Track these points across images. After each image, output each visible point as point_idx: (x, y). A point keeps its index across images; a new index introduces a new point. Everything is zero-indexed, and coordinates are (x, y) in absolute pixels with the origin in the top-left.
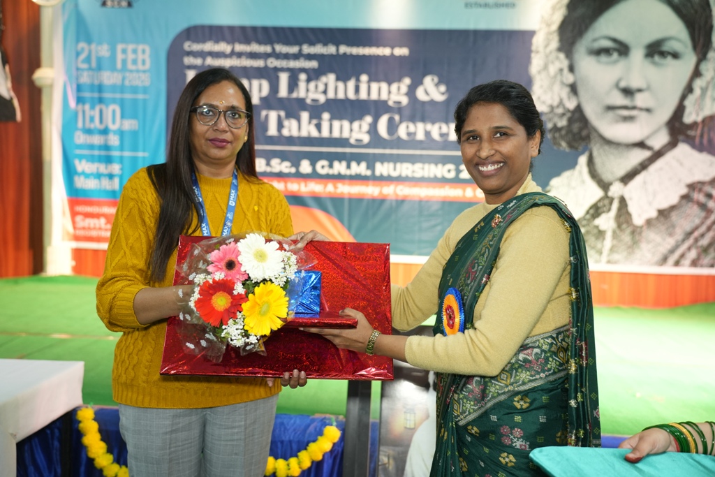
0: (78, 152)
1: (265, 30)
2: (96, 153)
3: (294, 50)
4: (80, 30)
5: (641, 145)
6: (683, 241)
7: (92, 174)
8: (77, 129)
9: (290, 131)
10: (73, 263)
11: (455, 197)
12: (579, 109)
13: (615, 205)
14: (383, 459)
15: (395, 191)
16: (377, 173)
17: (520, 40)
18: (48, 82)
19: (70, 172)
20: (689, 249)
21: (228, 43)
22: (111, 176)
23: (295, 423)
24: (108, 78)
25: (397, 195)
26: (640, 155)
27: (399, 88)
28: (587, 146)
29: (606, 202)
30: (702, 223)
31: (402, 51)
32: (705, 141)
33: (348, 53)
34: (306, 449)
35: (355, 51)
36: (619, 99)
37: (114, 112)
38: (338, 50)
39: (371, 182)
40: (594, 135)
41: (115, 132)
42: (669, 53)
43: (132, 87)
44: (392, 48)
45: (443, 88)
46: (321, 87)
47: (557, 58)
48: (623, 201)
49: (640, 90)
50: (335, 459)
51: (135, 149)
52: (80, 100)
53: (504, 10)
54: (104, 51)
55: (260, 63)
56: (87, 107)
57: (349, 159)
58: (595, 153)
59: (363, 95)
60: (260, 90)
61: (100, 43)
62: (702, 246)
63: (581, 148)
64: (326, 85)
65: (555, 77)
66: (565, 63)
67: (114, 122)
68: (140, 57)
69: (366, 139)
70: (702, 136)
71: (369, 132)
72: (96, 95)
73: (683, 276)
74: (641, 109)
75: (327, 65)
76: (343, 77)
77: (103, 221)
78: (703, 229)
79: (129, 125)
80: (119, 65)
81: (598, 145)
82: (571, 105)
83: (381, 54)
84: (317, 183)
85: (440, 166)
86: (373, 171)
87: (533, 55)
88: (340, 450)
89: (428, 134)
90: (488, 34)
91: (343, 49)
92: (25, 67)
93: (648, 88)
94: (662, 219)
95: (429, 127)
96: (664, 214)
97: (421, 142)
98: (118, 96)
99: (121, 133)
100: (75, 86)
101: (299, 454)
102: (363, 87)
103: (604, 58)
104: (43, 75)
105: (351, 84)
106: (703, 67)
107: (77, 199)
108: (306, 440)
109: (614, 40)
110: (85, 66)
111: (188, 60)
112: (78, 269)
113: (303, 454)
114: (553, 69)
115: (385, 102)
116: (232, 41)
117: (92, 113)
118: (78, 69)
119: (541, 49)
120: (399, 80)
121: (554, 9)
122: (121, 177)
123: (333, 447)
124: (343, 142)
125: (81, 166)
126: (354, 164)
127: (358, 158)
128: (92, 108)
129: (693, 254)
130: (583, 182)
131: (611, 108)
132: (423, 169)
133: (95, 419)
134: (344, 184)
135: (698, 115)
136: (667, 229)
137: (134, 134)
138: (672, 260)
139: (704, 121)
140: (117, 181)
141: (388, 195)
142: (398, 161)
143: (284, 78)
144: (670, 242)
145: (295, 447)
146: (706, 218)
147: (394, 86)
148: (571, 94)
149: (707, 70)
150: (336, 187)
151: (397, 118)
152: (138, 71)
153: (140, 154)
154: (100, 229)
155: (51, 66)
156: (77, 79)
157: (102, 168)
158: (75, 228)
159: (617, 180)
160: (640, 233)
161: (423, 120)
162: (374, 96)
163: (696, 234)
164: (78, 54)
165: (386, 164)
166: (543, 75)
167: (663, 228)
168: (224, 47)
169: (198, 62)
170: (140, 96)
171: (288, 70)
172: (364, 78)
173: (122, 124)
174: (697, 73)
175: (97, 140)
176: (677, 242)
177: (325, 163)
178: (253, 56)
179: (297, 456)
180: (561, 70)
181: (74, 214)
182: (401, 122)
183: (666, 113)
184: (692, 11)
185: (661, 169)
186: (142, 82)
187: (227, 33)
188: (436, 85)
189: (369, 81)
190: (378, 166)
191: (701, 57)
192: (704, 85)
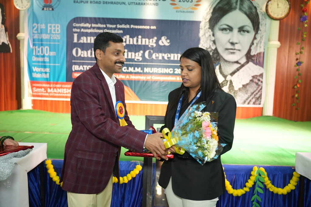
0: (33, 64)
1: (103, 19)
2: (40, 64)
3: (114, 26)
4: (34, 19)
5: (237, 62)
6: (251, 96)
7: (39, 72)
8: (33, 55)
10: (32, 105)
11: (173, 80)
12: (216, 49)
13: (229, 83)
15: (151, 78)
16: (145, 72)
17: (195, 24)
18: (23, 38)
19: (31, 71)
20: (252, 98)
21: (90, 24)
22: (46, 73)
23: (125, 164)
24: (45, 36)
25: (152, 79)
26: (237, 66)
27: (153, 41)
28: (219, 62)
29: (226, 82)
30: (257, 89)
31: (153, 27)
32: (258, 61)
33: (134, 28)
34: (130, 173)
35: (136, 27)
36: (230, 46)
37: (47, 49)
38: (130, 27)
39: (142, 75)
40: (221, 59)
41: (47, 56)
42: (246, 31)
43: (53, 40)
44: (150, 26)
45: (168, 41)
47: (209, 31)
48: (231, 81)
49: (236, 43)
50: (140, 176)
51: (55, 63)
52: (34, 45)
53: (190, 14)
54: (43, 26)
55: (101, 31)
56: (37, 47)
57: (134, 66)
58: (222, 65)
59: (140, 43)
61: (41, 24)
62: (257, 97)
63: (217, 63)
64: (126, 39)
65: (208, 38)
66: (211, 33)
67: (47, 53)
68: (57, 29)
69: (141, 59)
70: (257, 60)
71: (141, 57)
72: (40, 43)
73: (250, 108)
74: (237, 50)
75: (126, 32)
76: (132, 37)
77: (43, 89)
78: (257, 91)
79: (52, 54)
80: (49, 32)
81: (223, 62)
82: (213, 48)
83: (146, 28)
84: (122, 75)
85: (167, 69)
86: (143, 71)
87: (200, 30)
88: (142, 173)
89: (163, 57)
90: (184, 22)
91: (132, 26)
92: (14, 32)
93: (239, 43)
94: (244, 88)
95: (163, 55)
96: (244, 86)
97: (160, 60)
98: (48, 43)
99: (50, 57)
100: (32, 40)
101: (127, 175)
102: (140, 40)
103: (224, 32)
104: (20, 36)
105: (135, 39)
106: (257, 36)
107: (33, 81)
108: (129, 170)
109: (228, 26)
110: (36, 32)
111: (74, 30)
112: (34, 107)
113: (128, 175)
114: (207, 35)
115: (148, 46)
116: (91, 23)
117: (39, 49)
118: (33, 33)
119: (203, 28)
120: (153, 38)
121: (207, 14)
122: (50, 73)
123: (139, 172)
124: (132, 60)
125: (35, 69)
126: (136, 68)
127: (138, 66)
128: (39, 47)
129: (254, 100)
131: (227, 49)
132: (161, 70)
133: (52, 164)
134: (132, 76)
135: (255, 52)
136: (246, 91)
137: (55, 57)
138: (247, 102)
139: (257, 54)
140: (48, 74)
141: (149, 79)
142: (152, 67)
144: (247, 96)
145: (125, 173)
146: (258, 88)
147: (151, 40)
148: (214, 44)
149: (258, 37)
150: (130, 77)
151: (152, 51)
152: (56, 34)
153: (57, 65)
154: (42, 92)
155: (24, 32)
156: (33, 37)
157: (43, 70)
158: (33, 92)
159: (229, 74)
160: (237, 93)
161: (161, 52)
162: (144, 43)
163: (255, 93)
164: (33, 28)
165: (148, 68)
166: (204, 37)
167: (244, 91)
168: (88, 25)
169: (78, 30)
170: (57, 43)
172: (140, 37)
173: (50, 53)
174: (255, 38)
175: (41, 59)
176: (249, 96)
177: (126, 68)
178: (99, 28)
179: (126, 176)
180: (210, 35)
181: (32, 87)
182: (153, 53)
183: (245, 52)
184: (253, 17)
185: (244, 71)
186: (57, 38)
187: (89, 20)
188: (166, 40)
189: (142, 38)
190: (145, 69)
191: (256, 33)
192: (257, 42)
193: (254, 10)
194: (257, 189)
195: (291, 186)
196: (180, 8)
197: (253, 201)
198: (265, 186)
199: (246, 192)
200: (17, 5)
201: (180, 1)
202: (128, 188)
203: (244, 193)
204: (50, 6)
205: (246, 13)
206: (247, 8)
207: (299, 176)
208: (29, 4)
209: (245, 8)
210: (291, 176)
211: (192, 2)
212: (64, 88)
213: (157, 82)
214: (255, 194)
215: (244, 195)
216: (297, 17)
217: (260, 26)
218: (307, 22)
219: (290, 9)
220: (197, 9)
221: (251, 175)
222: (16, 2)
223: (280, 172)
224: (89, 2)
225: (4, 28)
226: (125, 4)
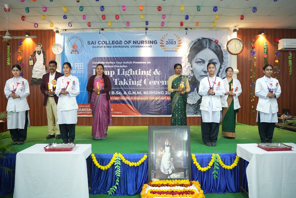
1: (113, 58)
3: (121, 63)
4: (65, 60)
9: (121, 84)
11: (164, 99)
12: (194, 76)
14: (157, 161)
15: (148, 98)
16: (144, 94)
17: (179, 59)
24: (73, 72)
27: (149, 72)
28: (196, 86)
31: (149, 63)
35: (137, 63)
36: (203, 74)
38: (132, 63)
39: (142, 96)
40: (198, 83)
42: (214, 63)
43: (79, 74)
44: (147, 62)
45: (160, 72)
46: (129, 72)
47: (188, 64)
50: (146, 161)
53: (174, 52)
55: (113, 67)
57: (137, 90)
60: (113, 74)
64: (130, 72)
66: (190, 65)
68: (81, 66)
69: (141, 85)
75: (130, 66)
76: (134, 70)
80: (75, 69)
82: (192, 75)
83: (144, 63)
84: (128, 97)
85: (160, 91)
86: (143, 94)
87: (182, 63)
89: (157, 83)
90: (171, 58)
91: (134, 62)
95: (157, 82)
97: (155, 85)
102: (140, 72)
103: (199, 64)
105: (136, 71)
106: (222, 66)
108: (140, 158)
109: (201, 59)
111: (93, 66)
113: (140, 161)
114: (187, 66)
115: (145, 76)
116: (105, 61)
119: (184, 62)
120: (149, 70)
123: (146, 159)
124: (135, 86)
126: (138, 92)
127: (139, 90)
130: (196, 94)
131: (201, 76)
132: (156, 92)
133: (95, 156)
134: (135, 97)
142: (149, 91)
143: (119, 70)
145: (138, 160)
147: (147, 72)
148: (192, 73)
150: (133, 98)
151: (148, 79)
152: (80, 70)
153: (82, 91)
155: (59, 69)
161: (154, 80)
162: (142, 74)
170: (81, 76)
171: (120, 68)
174: (221, 68)
177: (130, 92)
178: (110, 65)
179: (138, 162)
180: (189, 67)
182: (149, 81)
184: (219, 53)
186: (81, 72)
187: (103, 59)
188: (158, 71)
189: (141, 71)
190: (144, 92)
191: (221, 64)
192: (222, 70)
193: (219, 48)
194: (215, 167)
195: (235, 164)
196: (167, 48)
197: (214, 174)
198: (220, 165)
199: (209, 169)
200: (54, 51)
201: (167, 44)
202: (140, 169)
203: (208, 169)
204: (76, 51)
205: (213, 51)
206: (214, 47)
207: (239, 158)
208: (62, 50)
209: (212, 47)
210: (235, 159)
211: (175, 44)
212: (86, 108)
213: (153, 101)
214: (214, 170)
215: (208, 171)
216: (249, 51)
217: (224, 59)
218: (256, 55)
219: (243, 47)
220: (179, 49)
221: (211, 159)
222: (54, 49)
223: (228, 156)
224: (103, 47)
225: (45, 67)
226: (128, 47)
